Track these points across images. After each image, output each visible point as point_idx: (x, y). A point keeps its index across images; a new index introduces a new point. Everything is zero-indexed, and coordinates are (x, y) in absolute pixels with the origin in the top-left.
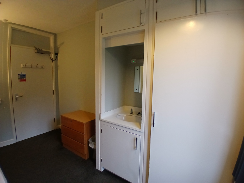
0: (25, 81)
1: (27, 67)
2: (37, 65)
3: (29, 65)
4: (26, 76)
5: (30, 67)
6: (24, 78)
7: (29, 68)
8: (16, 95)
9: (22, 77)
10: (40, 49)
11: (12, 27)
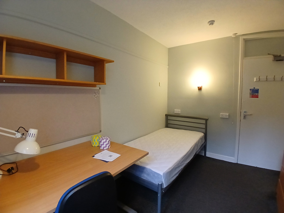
0: (258, 97)
1: (260, 80)
2: (274, 76)
3: (263, 78)
4: (259, 92)
5: (266, 79)
6: (257, 94)
7: (265, 81)
8: (245, 112)
9: (254, 93)
10: (279, 54)
11: (244, 39)
